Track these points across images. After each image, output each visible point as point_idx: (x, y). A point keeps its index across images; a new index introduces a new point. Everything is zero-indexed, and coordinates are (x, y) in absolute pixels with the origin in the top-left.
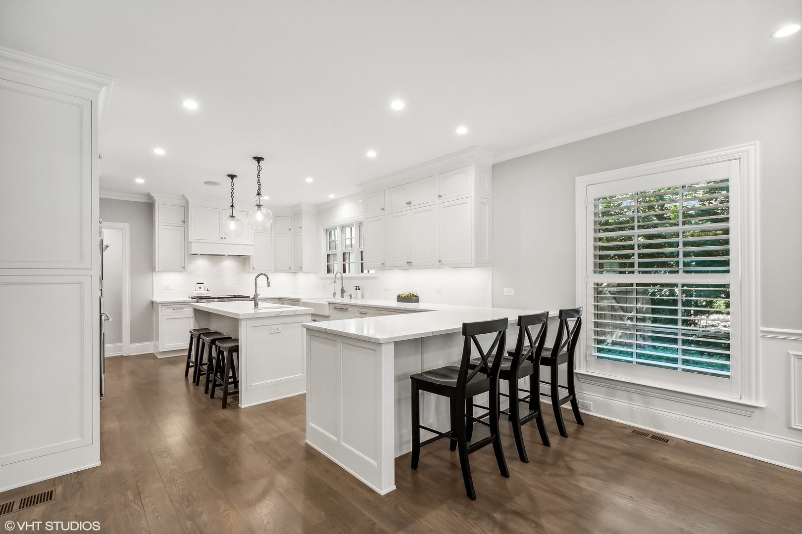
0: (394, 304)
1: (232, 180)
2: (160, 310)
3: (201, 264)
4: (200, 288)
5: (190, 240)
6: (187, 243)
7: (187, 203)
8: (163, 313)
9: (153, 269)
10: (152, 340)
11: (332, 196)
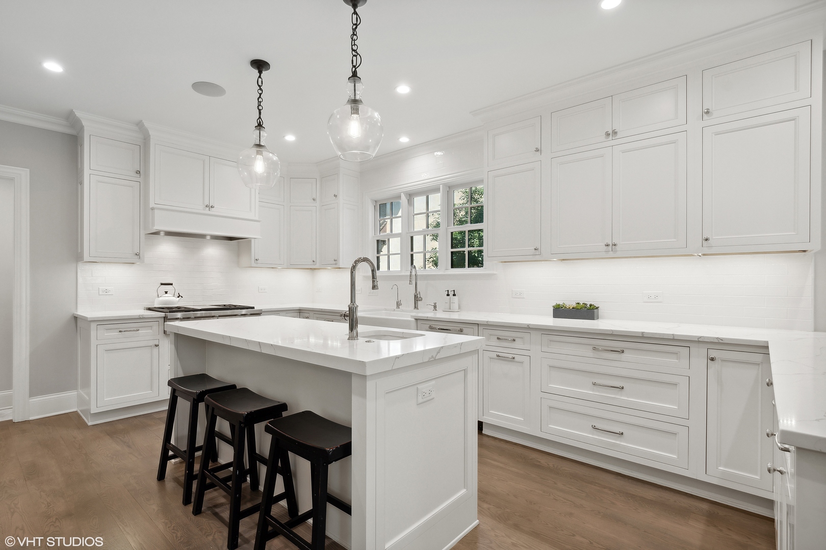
0: (549, 321)
1: (260, 72)
2: (93, 333)
3: (167, 249)
4: (166, 293)
5: (152, 205)
6: (145, 210)
7: (146, 139)
8: (98, 338)
9: (77, 257)
10: (73, 387)
11: (404, 140)
